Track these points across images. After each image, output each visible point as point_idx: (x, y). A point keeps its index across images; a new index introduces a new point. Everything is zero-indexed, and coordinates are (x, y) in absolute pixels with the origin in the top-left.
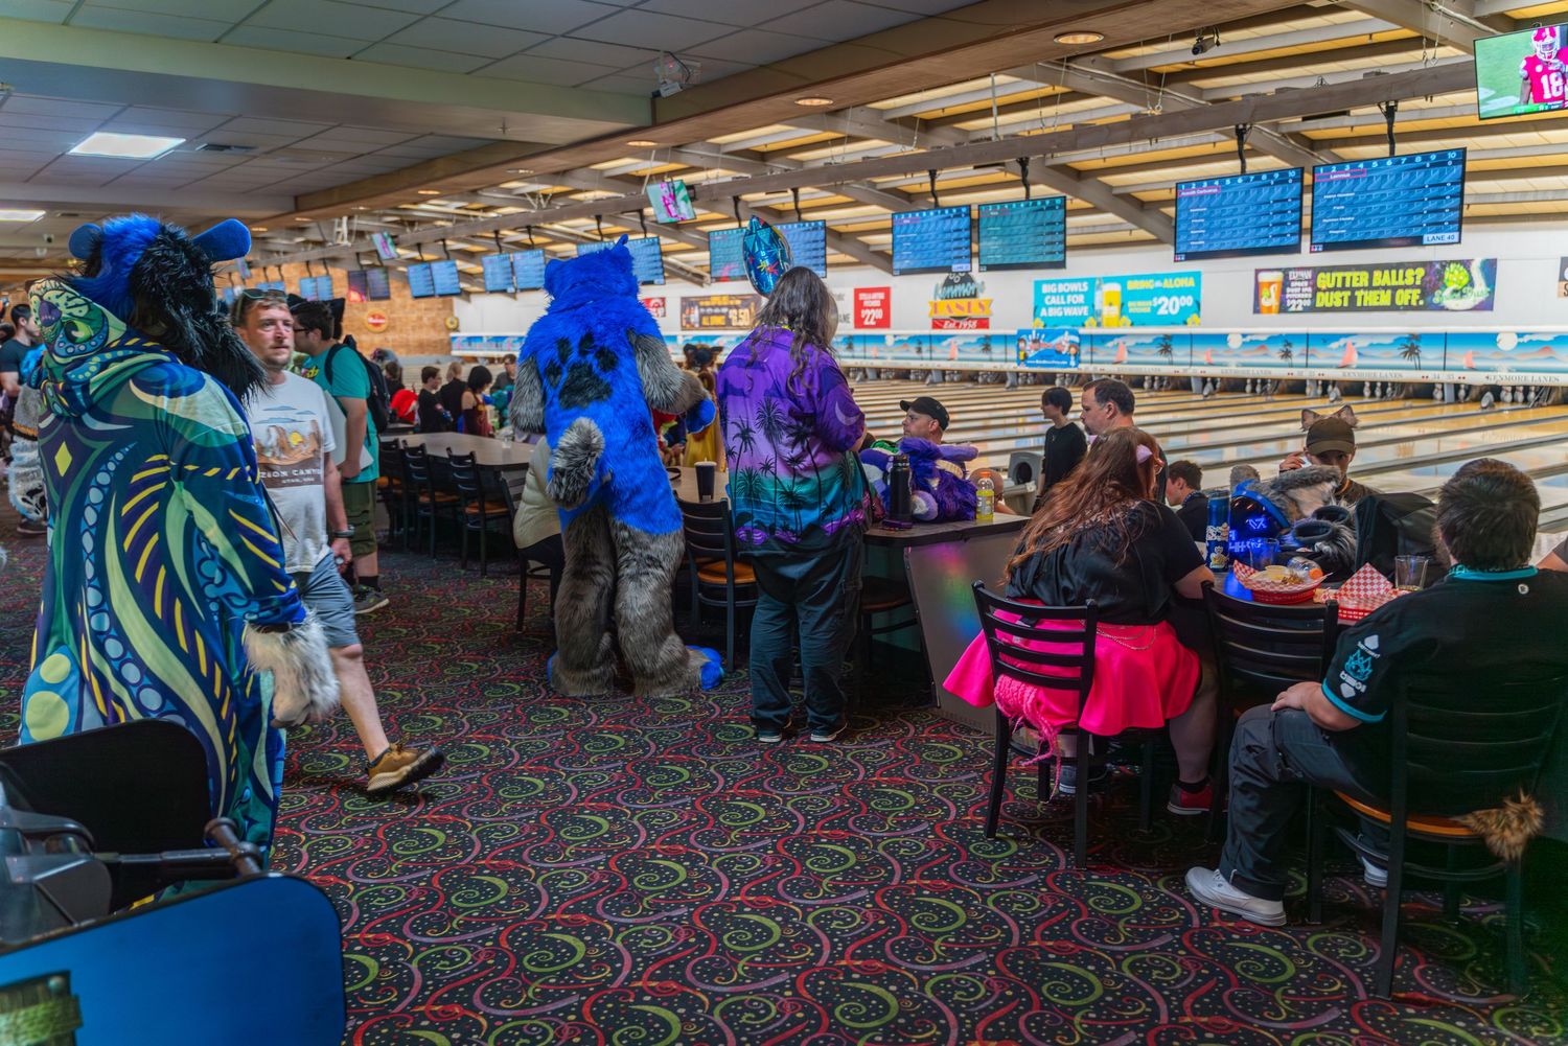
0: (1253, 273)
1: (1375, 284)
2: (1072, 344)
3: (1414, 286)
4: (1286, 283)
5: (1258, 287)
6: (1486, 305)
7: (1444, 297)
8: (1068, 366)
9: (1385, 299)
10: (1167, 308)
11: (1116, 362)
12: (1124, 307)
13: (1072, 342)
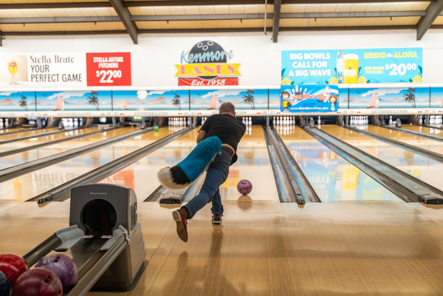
2: (332, 95)
8: (329, 111)
10: (397, 71)
11: (369, 107)
12: (361, 70)
13: (333, 94)
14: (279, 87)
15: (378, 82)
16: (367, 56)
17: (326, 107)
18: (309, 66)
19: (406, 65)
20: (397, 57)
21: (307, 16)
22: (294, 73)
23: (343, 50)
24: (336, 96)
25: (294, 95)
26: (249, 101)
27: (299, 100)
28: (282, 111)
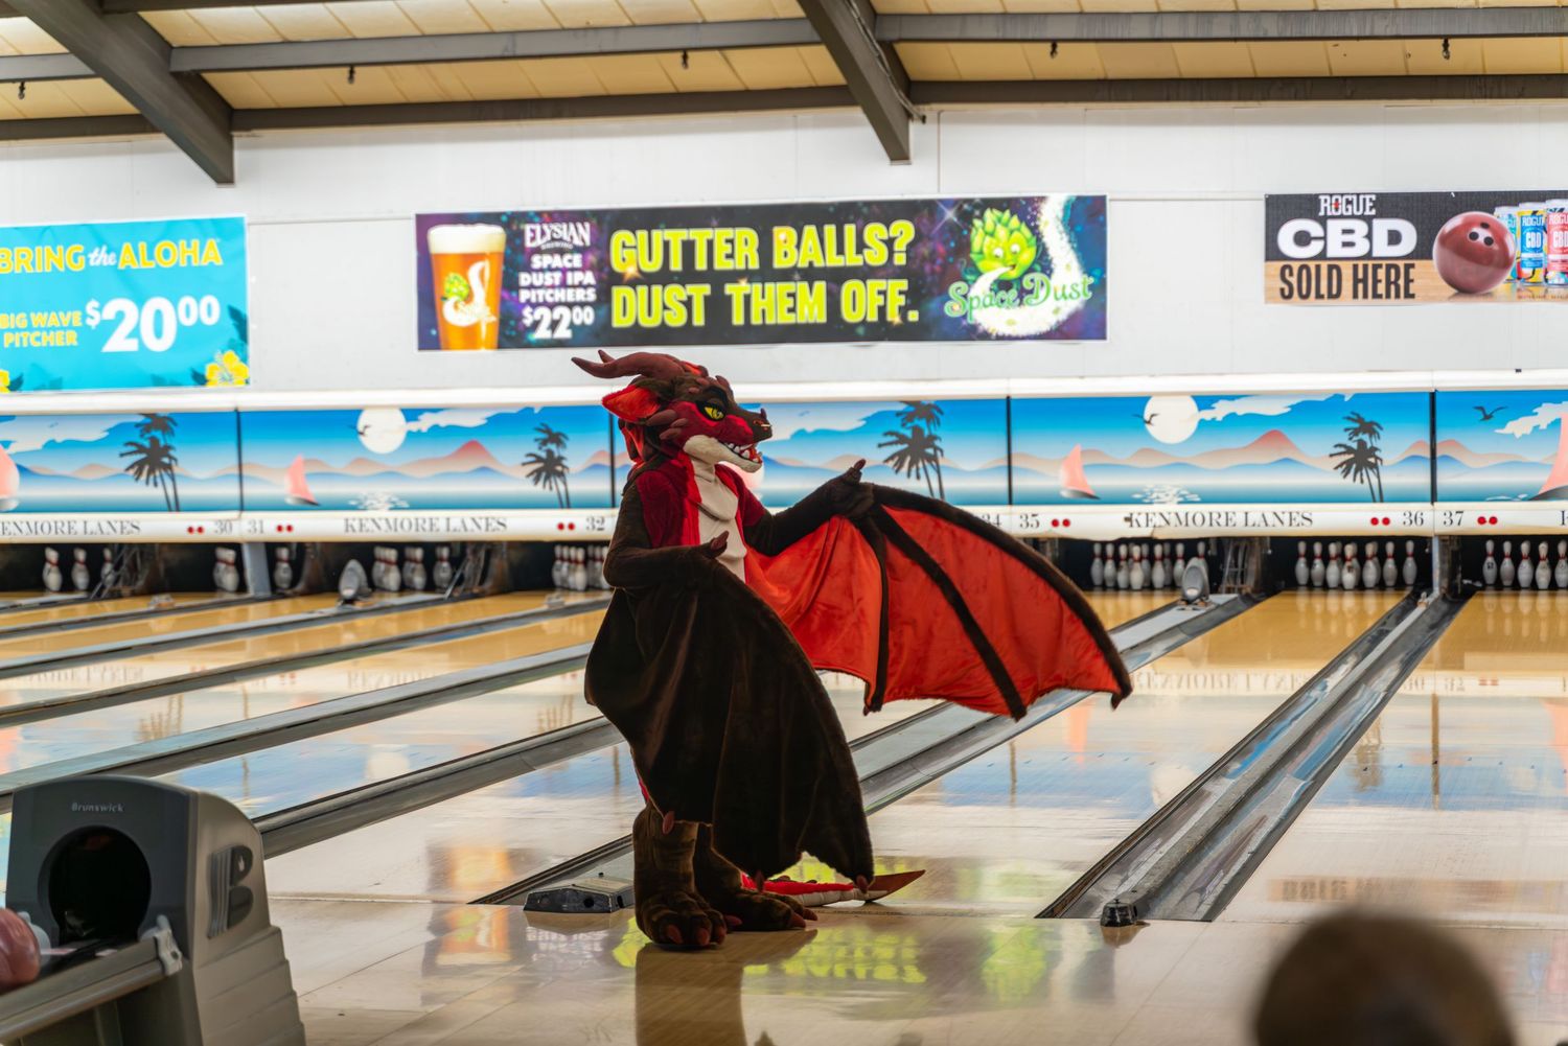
0: (411, 226)
1: (779, 262)
4: (515, 260)
5: (428, 270)
6: (1086, 325)
7: (974, 300)
9: (812, 306)
10: (135, 333)
15: (56, 385)
19: (175, 305)
20: (135, 266)
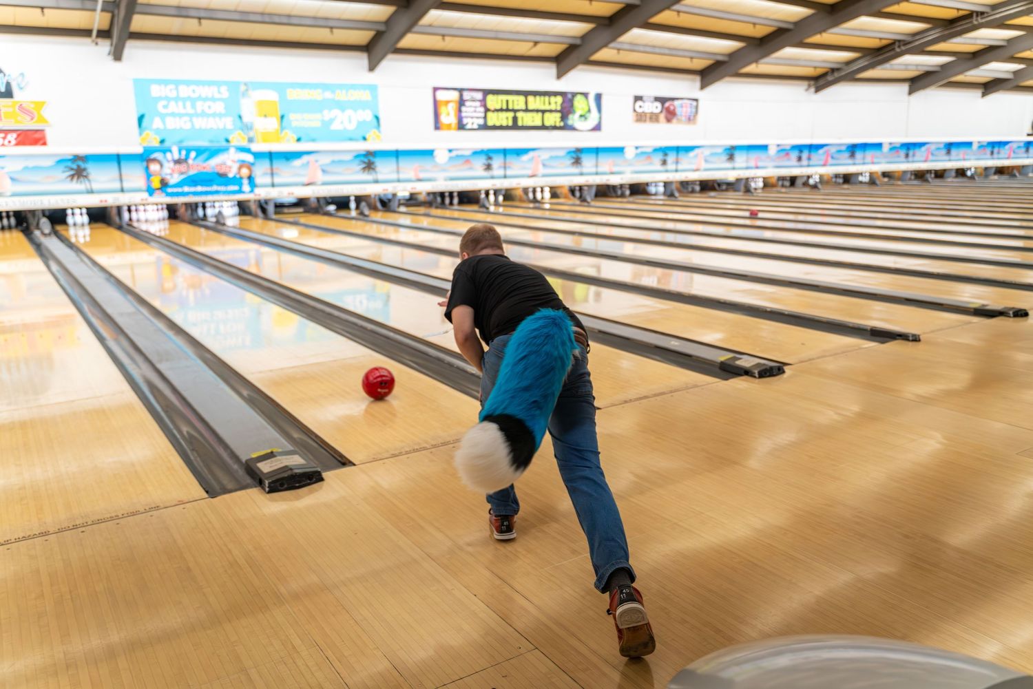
0: (430, 92)
2: (243, 164)
3: (556, 111)
4: (461, 102)
5: (436, 104)
6: (598, 127)
7: (574, 120)
8: (240, 191)
9: (536, 120)
10: (342, 122)
11: (307, 183)
12: (284, 120)
13: (243, 161)
14: (140, 150)
15: (313, 140)
16: (293, 94)
17: (234, 184)
18: (191, 111)
19: (356, 113)
20: (341, 99)
21: (184, 13)
22: (164, 123)
23: (251, 83)
24: (249, 166)
25: (172, 165)
26: (78, 178)
27: (182, 173)
28: (151, 195)
